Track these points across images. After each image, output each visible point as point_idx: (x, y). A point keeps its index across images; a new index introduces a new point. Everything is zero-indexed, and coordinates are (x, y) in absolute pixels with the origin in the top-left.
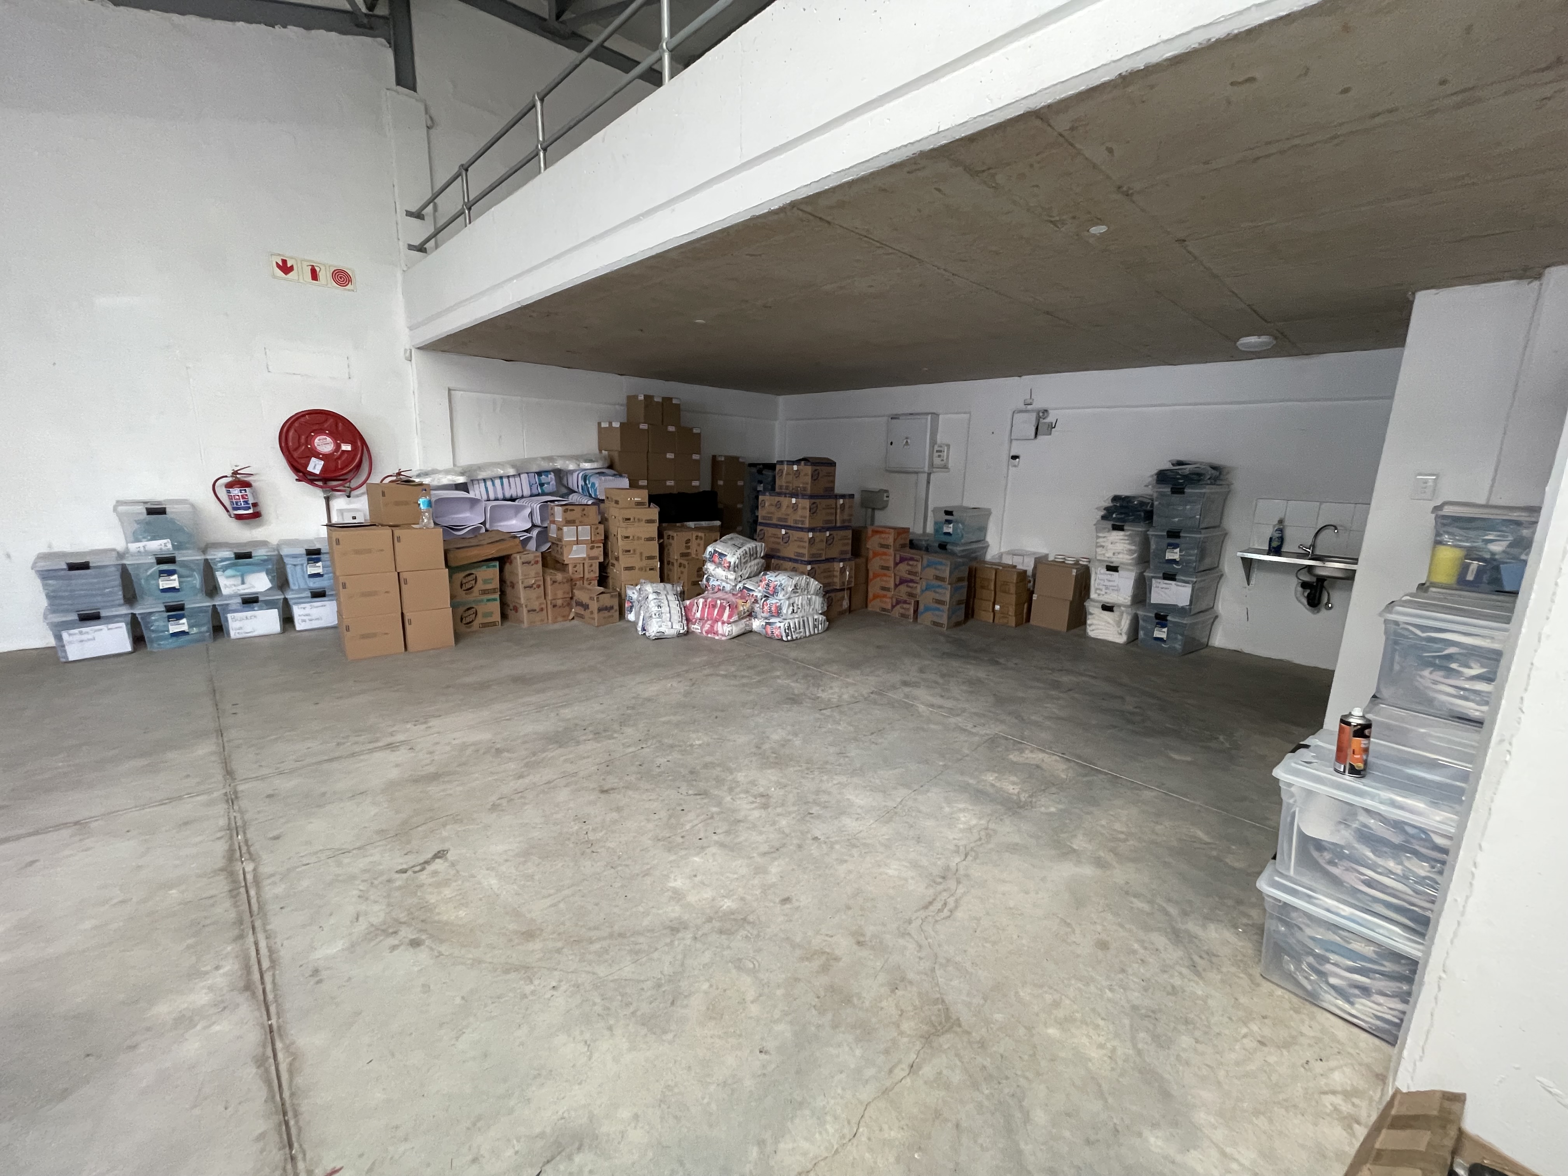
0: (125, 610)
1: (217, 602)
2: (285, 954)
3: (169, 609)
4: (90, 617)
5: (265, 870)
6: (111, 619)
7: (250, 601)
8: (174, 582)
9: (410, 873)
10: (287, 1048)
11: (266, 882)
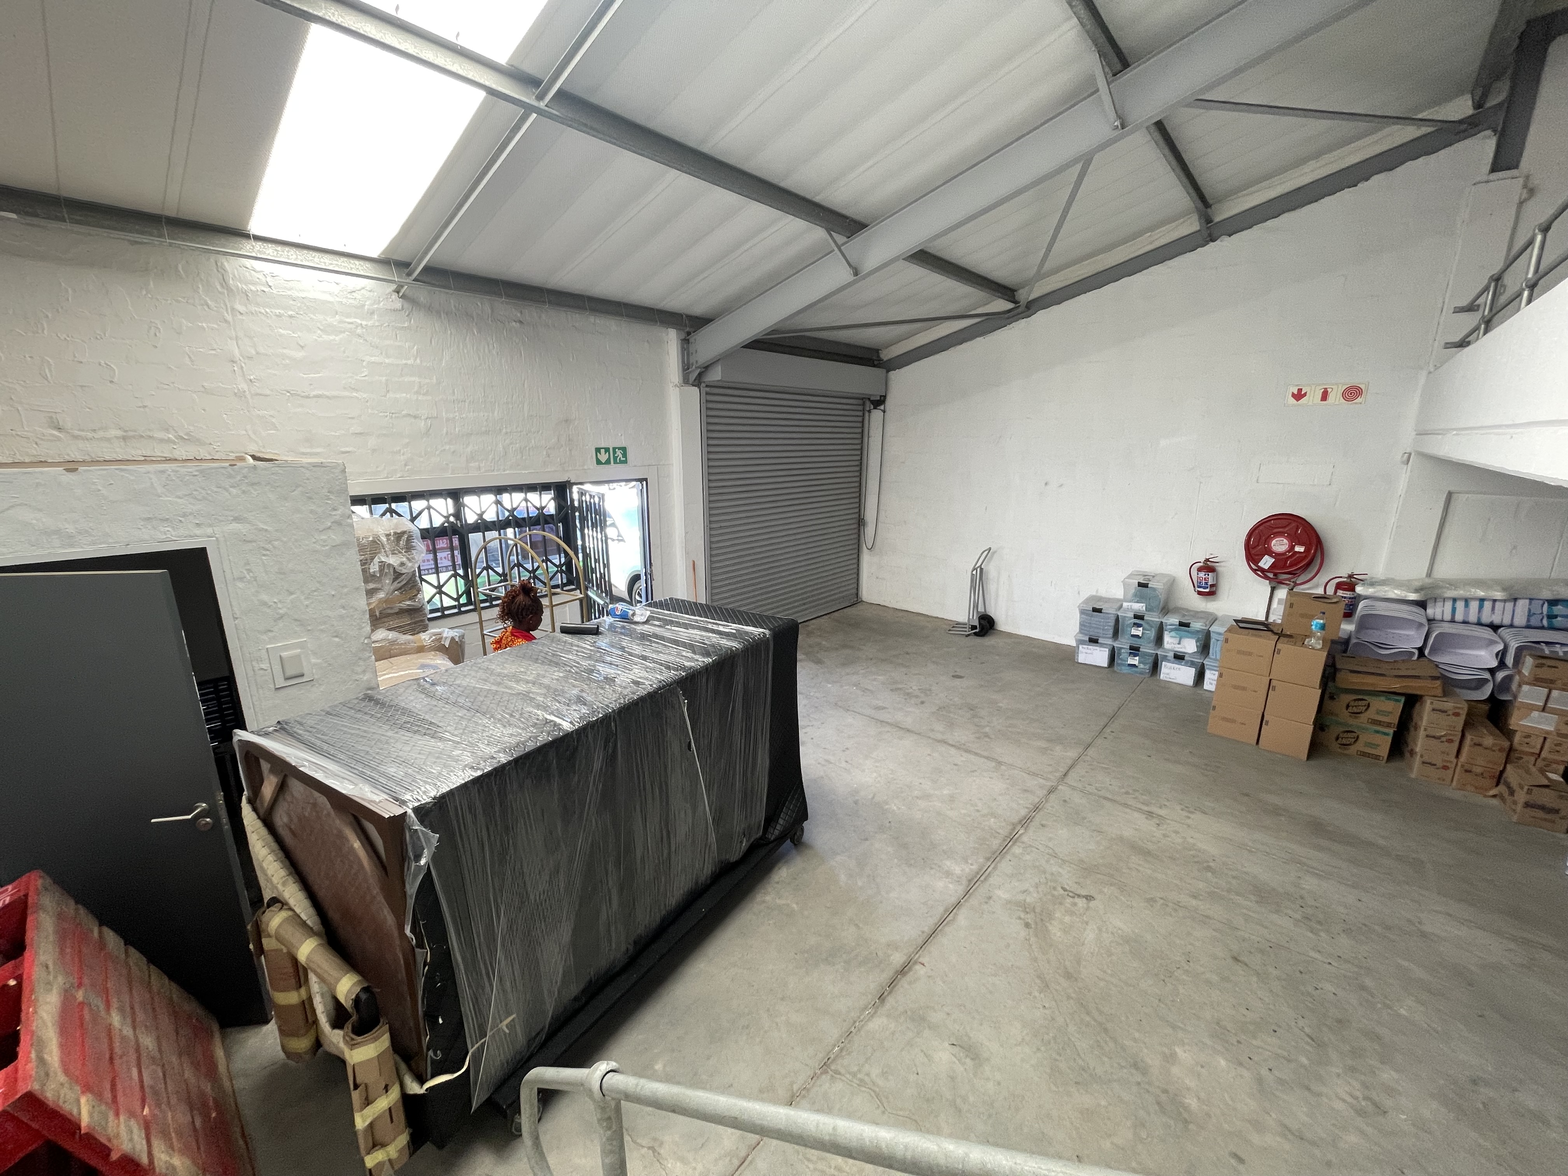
0: (1110, 642)
1: (1160, 652)
2: (991, 880)
3: (1131, 648)
4: (1093, 641)
5: (1025, 839)
6: (1103, 645)
7: (1179, 657)
8: (1139, 632)
9: (1066, 893)
10: (956, 914)
11: (1018, 844)
